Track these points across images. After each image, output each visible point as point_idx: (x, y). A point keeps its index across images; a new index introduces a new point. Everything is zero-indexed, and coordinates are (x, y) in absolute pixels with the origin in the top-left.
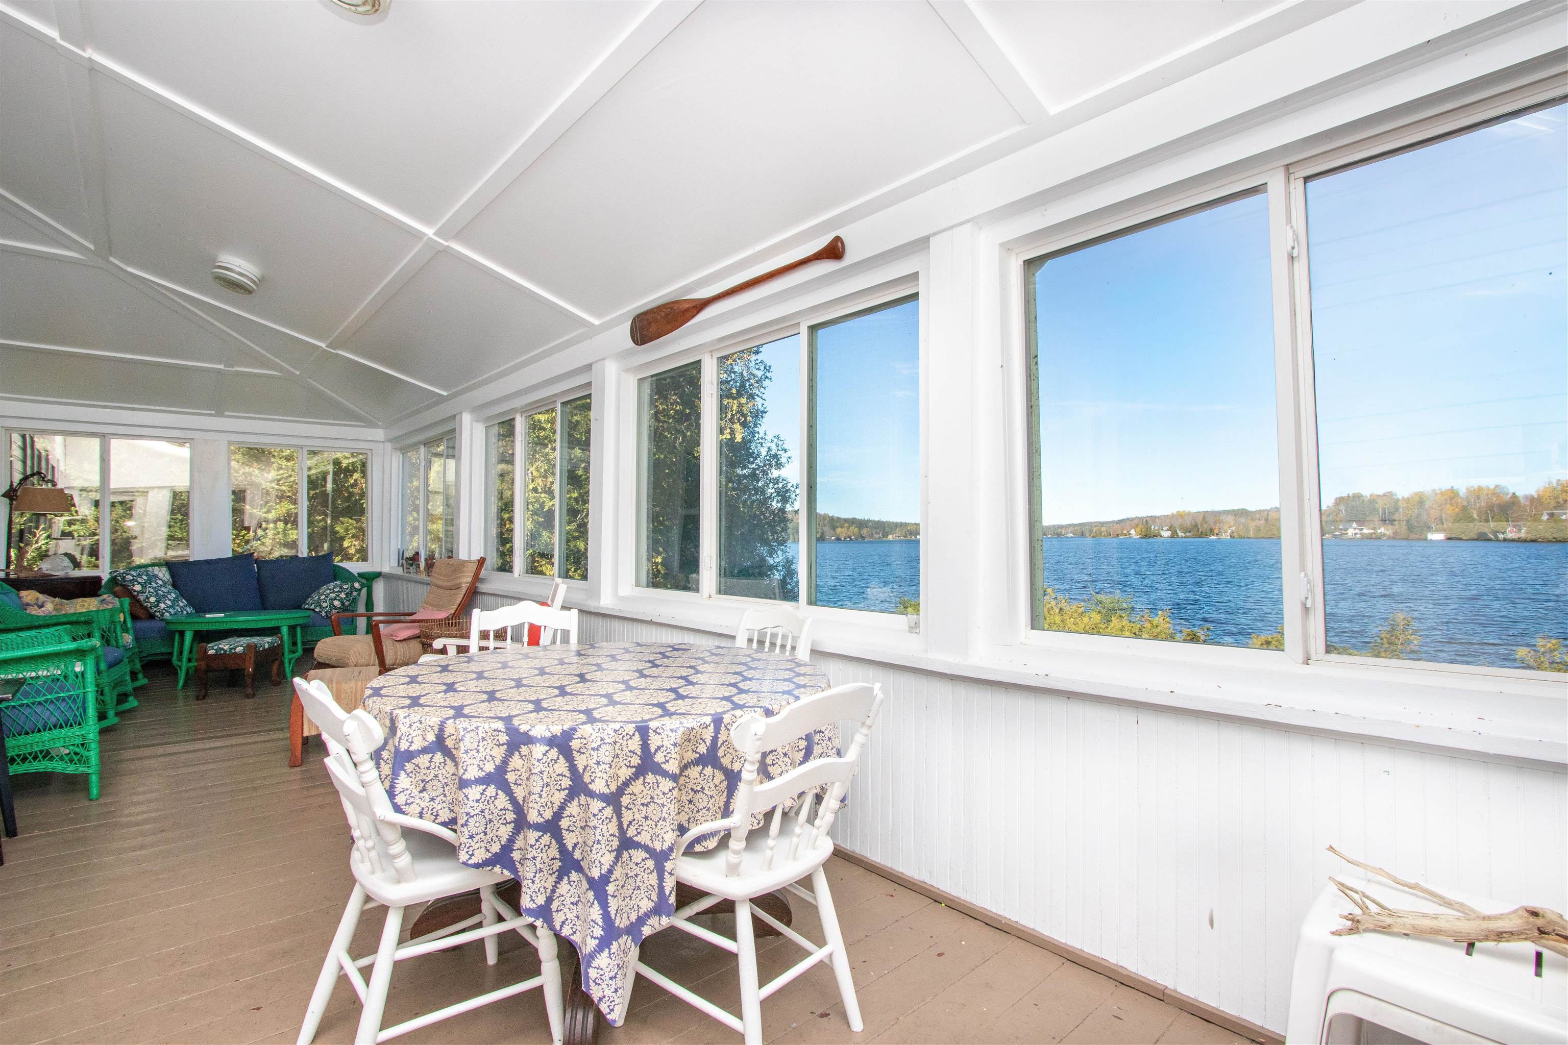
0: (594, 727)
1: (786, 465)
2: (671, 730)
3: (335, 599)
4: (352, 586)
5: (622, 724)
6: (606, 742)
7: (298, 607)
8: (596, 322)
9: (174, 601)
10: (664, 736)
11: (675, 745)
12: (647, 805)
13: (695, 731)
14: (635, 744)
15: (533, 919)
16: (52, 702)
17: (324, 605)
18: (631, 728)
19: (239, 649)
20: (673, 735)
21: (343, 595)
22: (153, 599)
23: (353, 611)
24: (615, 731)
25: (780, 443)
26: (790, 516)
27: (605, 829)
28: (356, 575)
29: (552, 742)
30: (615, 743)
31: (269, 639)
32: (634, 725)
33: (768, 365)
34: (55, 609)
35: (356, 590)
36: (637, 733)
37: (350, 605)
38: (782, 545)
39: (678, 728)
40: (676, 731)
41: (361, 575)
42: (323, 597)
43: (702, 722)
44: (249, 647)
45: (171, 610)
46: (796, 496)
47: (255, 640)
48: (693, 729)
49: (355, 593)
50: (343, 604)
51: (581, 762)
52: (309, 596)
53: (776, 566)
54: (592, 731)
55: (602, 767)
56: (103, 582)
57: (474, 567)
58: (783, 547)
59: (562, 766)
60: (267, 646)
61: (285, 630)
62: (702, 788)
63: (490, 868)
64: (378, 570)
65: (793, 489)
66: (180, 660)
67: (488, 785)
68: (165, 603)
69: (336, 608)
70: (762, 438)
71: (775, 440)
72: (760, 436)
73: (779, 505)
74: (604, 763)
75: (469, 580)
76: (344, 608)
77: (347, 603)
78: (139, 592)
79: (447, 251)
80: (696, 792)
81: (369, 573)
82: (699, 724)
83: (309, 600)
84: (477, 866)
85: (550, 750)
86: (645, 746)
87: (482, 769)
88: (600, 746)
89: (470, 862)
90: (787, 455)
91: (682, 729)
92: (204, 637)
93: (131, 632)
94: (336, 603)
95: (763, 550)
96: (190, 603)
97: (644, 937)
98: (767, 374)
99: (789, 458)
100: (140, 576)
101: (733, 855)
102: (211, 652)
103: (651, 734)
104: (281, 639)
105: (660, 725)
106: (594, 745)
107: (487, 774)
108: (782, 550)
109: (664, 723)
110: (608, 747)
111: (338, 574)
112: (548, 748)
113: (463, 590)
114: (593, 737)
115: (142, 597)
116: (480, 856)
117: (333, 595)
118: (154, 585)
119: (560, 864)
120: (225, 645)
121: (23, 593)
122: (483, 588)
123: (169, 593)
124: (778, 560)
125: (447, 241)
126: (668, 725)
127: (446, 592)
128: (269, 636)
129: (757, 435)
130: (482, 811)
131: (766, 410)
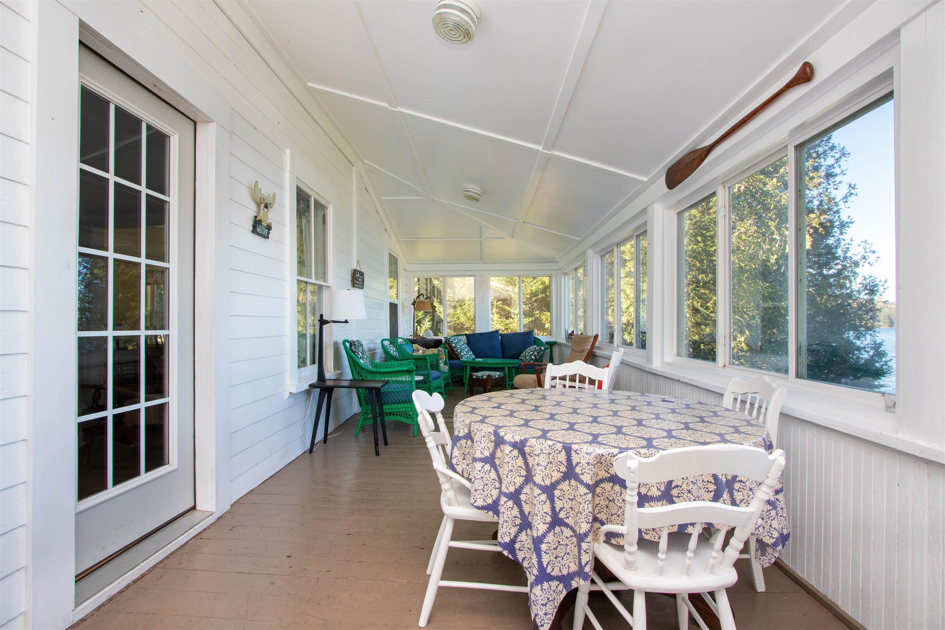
0: (538, 441)
1: (875, 264)
2: (587, 453)
3: (532, 355)
4: (540, 348)
5: (554, 442)
6: (543, 452)
7: (517, 357)
8: (645, 179)
9: (467, 352)
10: (581, 456)
11: (588, 464)
12: (572, 500)
13: (604, 458)
14: (562, 457)
15: (502, 549)
16: (398, 392)
17: (527, 358)
18: (559, 446)
19: (485, 377)
20: (587, 456)
21: (536, 353)
22: (459, 351)
23: (541, 362)
24: (550, 446)
25: (868, 246)
26: (878, 307)
27: (540, 507)
28: (545, 343)
29: (515, 445)
30: (549, 454)
31: (498, 373)
32: (562, 445)
33: (853, 184)
34: (423, 353)
35: (542, 351)
36: (563, 450)
37: (539, 359)
38: (870, 330)
39: (592, 453)
40: (590, 455)
41: (547, 343)
42: (527, 353)
43: (611, 452)
44: (489, 376)
45: (465, 356)
46: (885, 289)
47: (492, 373)
48: (603, 455)
49: (542, 353)
50: (536, 358)
51: (530, 461)
52: (522, 353)
53: (865, 347)
54: (536, 443)
55: (540, 467)
56: (443, 342)
57: (592, 340)
58: (871, 332)
59: (520, 462)
60: (497, 376)
61: (507, 369)
62: (613, 499)
63: (486, 511)
64: (555, 340)
65: (880, 284)
66: (466, 380)
67: (486, 463)
68: (463, 353)
69: (533, 360)
70: (848, 244)
71: (863, 244)
72: (846, 242)
73: (866, 297)
74: (541, 465)
75: (589, 347)
76: (536, 360)
77: (538, 358)
78: (454, 347)
79: (551, 157)
80: (610, 501)
81: (550, 342)
82: (608, 453)
83: (522, 355)
84: (478, 508)
85: (513, 450)
86: (569, 459)
87: (482, 453)
88: (540, 454)
89: (474, 504)
90: (876, 255)
91: (594, 454)
92: (475, 369)
93: (448, 365)
94: (533, 357)
95: (851, 335)
96: (474, 353)
97: (573, 588)
98: (852, 191)
99: (878, 258)
100: (455, 340)
101: (627, 555)
102: (475, 377)
103: (573, 453)
104: (504, 374)
105: (579, 448)
106: (537, 453)
107: (485, 457)
108: (871, 335)
109: (582, 447)
110: (544, 455)
111: (537, 341)
112: (512, 449)
113: (586, 354)
114: (536, 447)
115: (455, 349)
116: (480, 503)
117: (531, 353)
118: (460, 344)
119: (521, 521)
120: (479, 374)
121: (414, 345)
122: (598, 352)
123: (465, 348)
124: (865, 343)
125: (549, 151)
126: (585, 449)
127: (578, 354)
128: (499, 371)
129: (842, 242)
130: (482, 478)
131: (852, 221)
